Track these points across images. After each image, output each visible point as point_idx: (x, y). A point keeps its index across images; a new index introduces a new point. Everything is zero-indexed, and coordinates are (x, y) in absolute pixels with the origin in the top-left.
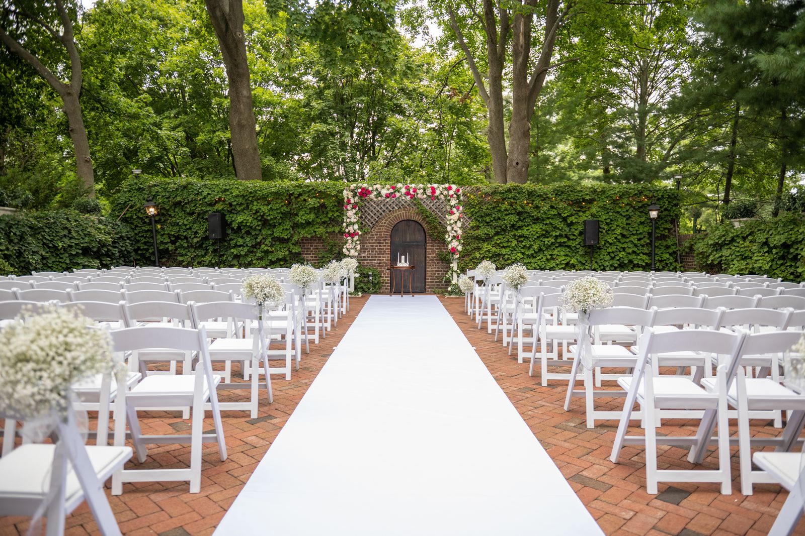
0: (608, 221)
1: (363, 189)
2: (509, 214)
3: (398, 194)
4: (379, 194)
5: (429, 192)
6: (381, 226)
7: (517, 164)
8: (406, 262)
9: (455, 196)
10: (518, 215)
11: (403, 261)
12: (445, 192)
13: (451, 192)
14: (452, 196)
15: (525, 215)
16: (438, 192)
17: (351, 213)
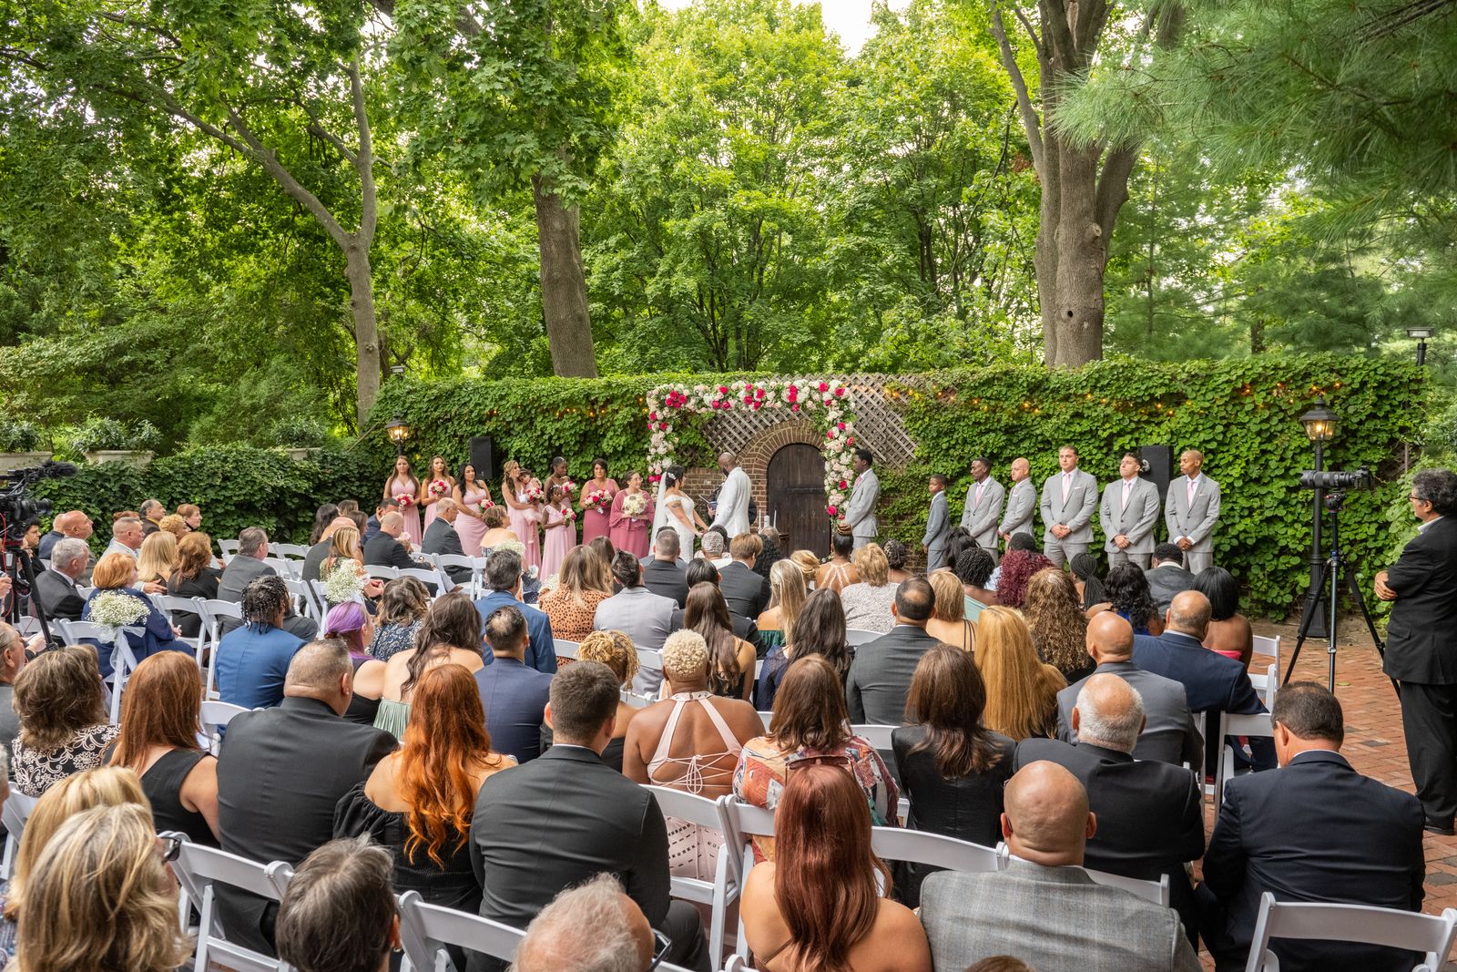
0: (1213, 445)
1: (674, 394)
2: (988, 431)
3: (732, 402)
4: (700, 403)
5: (785, 394)
6: (750, 456)
7: (1070, 314)
8: (771, 524)
9: (834, 402)
10: (1006, 432)
11: (766, 525)
12: (816, 397)
13: (827, 396)
14: (829, 403)
15: (1022, 434)
16: (801, 397)
17: (656, 438)
